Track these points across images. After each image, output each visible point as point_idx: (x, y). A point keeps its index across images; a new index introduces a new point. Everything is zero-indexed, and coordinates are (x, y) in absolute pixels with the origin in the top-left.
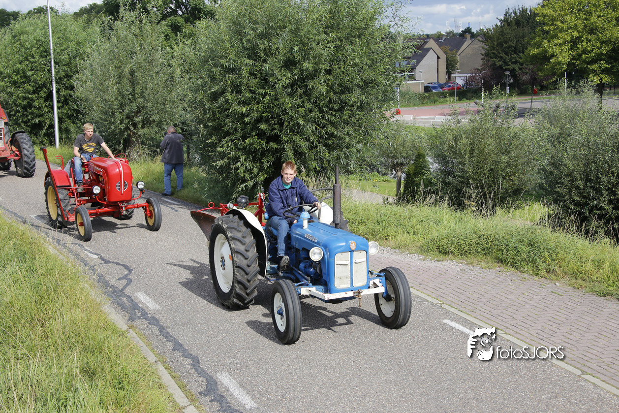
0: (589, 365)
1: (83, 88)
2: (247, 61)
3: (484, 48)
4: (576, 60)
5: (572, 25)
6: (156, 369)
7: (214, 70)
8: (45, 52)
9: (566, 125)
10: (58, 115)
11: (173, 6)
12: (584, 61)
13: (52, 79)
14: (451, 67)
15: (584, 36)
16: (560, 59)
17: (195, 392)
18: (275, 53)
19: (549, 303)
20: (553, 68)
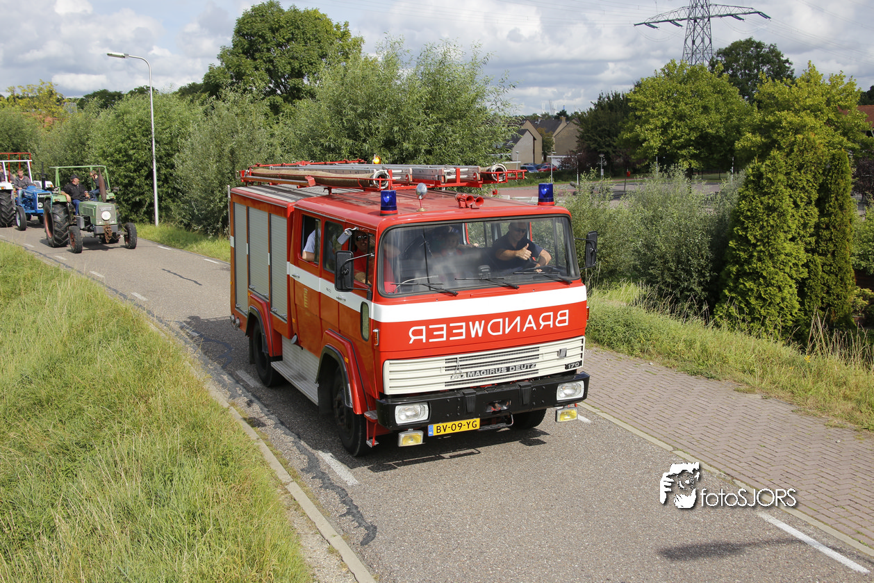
0: (680, 441)
1: (184, 165)
2: (347, 140)
3: (578, 131)
4: (667, 145)
5: (663, 110)
6: (258, 447)
7: (314, 149)
8: (147, 131)
9: (658, 208)
10: (158, 194)
11: (272, 86)
12: (674, 146)
13: (153, 158)
14: (546, 148)
15: (674, 122)
16: (652, 143)
17: (297, 469)
18: (375, 134)
19: (644, 381)
20: (645, 152)
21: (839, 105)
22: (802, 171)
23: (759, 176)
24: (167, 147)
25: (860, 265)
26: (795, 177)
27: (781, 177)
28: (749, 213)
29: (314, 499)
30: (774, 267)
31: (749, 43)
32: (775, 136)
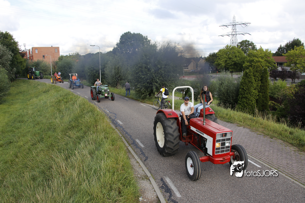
1: (107, 71)
2: (144, 65)
3: (205, 62)
4: (226, 65)
5: (225, 57)
6: (121, 138)
8: (99, 63)
9: (223, 81)
11: (129, 51)
12: (228, 66)
13: (100, 69)
14: (197, 66)
15: (228, 60)
16: (223, 65)
17: (130, 143)
20: (221, 67)
21: (268, 56)
22: (257, 72)
23: (247, 73)
24: (103, 67)
25: (271, 95)
26: (255, 74)
27: (252, 74)
28: (244, 83)
29: (134, 150)
30: (250, 96)
31: (246, 41)
32: (252, 63)
